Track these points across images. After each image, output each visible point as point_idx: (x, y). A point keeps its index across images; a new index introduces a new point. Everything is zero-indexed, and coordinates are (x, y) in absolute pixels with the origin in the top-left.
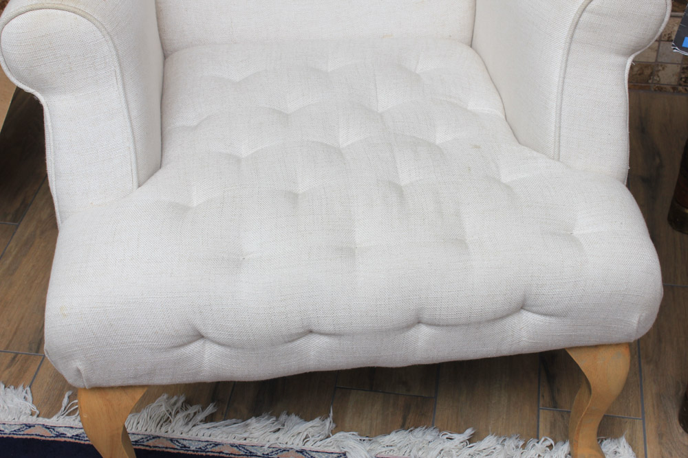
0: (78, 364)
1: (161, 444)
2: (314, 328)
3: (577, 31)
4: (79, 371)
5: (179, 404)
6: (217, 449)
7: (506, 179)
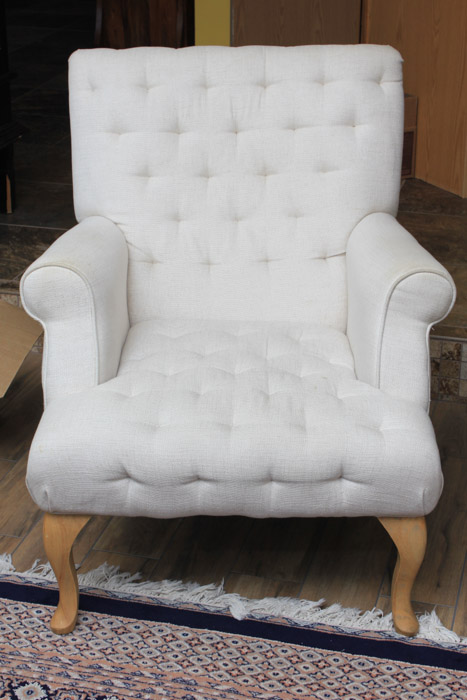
0: (46, 488)
1: (98, 593)
2: (201, 474)
3: (391, 302)
4: (46, 493)
5: (115, 571)
6: (138, 599)
7: (340, 397)
